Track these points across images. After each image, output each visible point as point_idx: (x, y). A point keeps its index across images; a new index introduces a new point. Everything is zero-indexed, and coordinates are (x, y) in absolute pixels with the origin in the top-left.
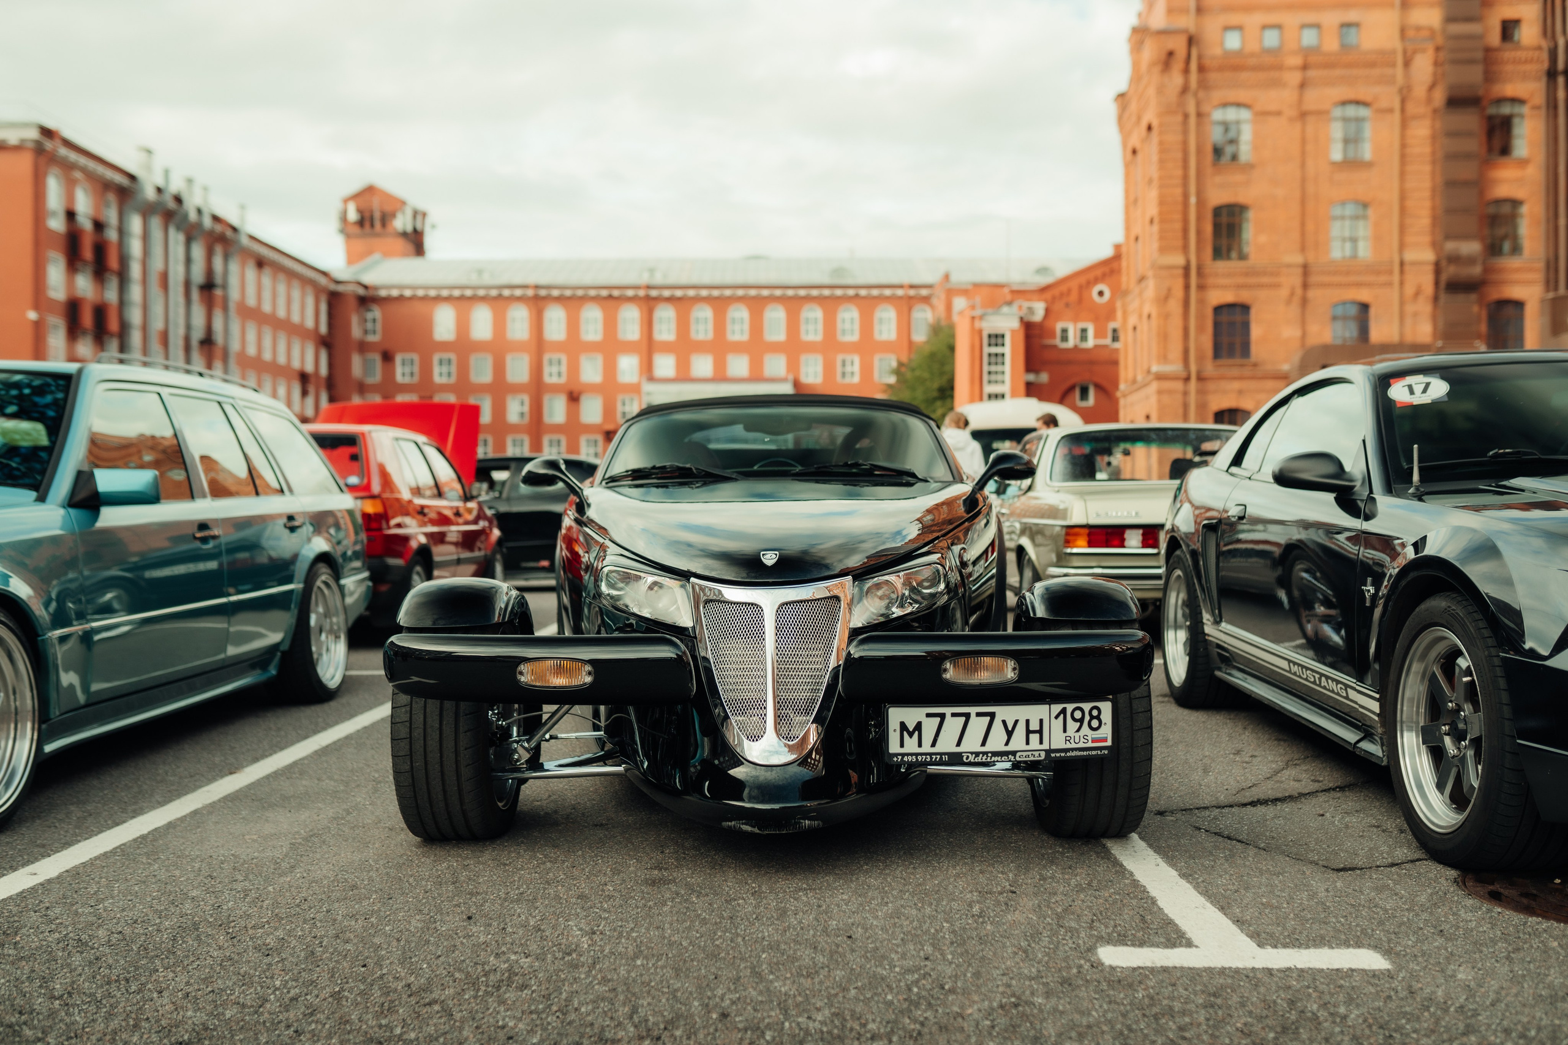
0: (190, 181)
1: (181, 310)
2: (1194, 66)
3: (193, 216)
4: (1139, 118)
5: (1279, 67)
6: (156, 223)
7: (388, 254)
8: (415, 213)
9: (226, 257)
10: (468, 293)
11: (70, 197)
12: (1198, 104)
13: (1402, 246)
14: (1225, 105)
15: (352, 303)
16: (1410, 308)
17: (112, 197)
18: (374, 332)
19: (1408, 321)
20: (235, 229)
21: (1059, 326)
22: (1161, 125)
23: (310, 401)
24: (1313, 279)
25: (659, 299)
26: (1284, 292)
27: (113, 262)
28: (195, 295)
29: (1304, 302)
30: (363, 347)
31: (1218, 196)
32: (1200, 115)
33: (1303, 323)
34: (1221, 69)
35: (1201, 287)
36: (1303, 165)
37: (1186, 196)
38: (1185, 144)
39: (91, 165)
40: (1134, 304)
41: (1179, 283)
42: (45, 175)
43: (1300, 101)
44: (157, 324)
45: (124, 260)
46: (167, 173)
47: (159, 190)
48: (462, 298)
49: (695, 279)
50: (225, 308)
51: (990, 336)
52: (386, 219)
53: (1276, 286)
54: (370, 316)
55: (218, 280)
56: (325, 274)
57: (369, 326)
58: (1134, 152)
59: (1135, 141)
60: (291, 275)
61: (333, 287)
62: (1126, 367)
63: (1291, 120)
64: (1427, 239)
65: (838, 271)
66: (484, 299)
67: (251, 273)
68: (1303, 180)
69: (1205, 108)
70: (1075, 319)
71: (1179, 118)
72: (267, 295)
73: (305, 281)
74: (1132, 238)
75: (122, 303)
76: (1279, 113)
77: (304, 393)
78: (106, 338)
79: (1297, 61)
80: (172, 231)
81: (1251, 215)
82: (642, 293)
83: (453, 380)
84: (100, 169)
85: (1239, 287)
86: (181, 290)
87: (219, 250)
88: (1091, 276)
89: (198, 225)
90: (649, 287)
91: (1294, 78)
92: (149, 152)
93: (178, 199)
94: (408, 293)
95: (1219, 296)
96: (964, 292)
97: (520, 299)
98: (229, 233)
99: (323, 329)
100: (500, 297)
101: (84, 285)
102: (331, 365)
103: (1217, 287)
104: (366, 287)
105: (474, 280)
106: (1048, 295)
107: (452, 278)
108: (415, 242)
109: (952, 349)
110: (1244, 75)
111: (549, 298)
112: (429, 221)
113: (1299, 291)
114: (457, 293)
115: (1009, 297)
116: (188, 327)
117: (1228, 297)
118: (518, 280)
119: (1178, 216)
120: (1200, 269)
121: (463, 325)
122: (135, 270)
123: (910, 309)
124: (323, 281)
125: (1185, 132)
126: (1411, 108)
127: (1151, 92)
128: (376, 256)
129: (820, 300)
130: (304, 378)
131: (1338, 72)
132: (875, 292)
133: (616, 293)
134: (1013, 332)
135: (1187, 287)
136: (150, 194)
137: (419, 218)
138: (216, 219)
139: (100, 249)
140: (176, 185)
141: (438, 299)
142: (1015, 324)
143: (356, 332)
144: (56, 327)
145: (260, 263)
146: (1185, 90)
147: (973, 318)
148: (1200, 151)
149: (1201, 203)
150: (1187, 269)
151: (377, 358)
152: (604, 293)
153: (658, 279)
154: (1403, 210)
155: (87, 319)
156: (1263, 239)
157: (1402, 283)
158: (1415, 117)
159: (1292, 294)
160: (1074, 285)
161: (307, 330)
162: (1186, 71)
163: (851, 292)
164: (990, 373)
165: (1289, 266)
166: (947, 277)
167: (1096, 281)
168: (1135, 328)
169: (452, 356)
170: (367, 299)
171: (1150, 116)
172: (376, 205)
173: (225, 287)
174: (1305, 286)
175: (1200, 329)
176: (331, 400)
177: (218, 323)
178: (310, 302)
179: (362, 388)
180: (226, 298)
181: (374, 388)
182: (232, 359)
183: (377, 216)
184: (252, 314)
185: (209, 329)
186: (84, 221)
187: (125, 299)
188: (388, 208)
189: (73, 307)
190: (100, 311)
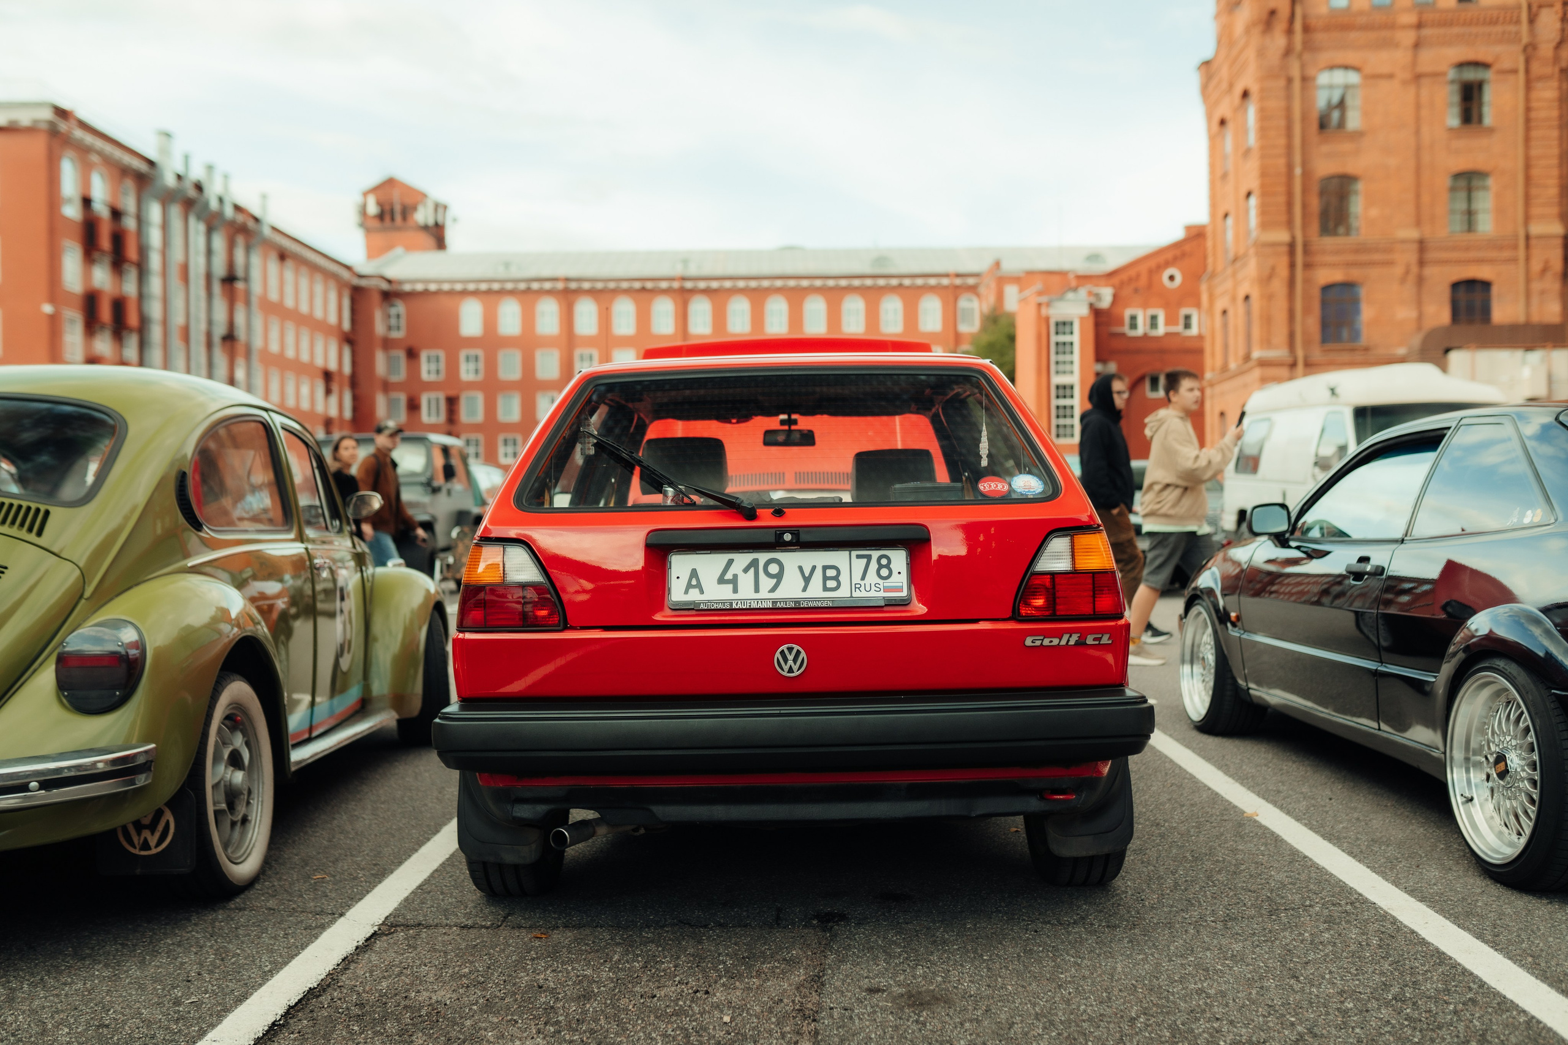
0: (210, 168)
1: (203, 304)
2: (1298, 26)
3: (214, 205)
4: (1231, 86)
5: (1391, 26)
6: (175, 211)
7: (410, 248)
8: (437, 206)
9: (248, 249)
10: (496, 286)
11: (86, 183)
12: (1303, 67)
13: (1527, 219)
14: (1332, 67)
15: (376, 298)
16: (1536, 286)
17: (129, 184)
18: (398, 328)
19: (1535, 301)
20: (257, 220)
21: (1128, 313)
22: (1262, 90)
23: (333, 400)
24: (1430, 255)
25: (693, 291)
26: (1399, 270)
27: (132, 253)
28: (217, 288)
29: (1420, 281)
30: (387, 344)
31: (1325, 166)
32: (1305, 79)
33: (1419, 303)
34: (1327, 28)
35: (1308, 266)
36: (1417, 132)
37: (1290, 167)
38: (1288, 110)
39: (108, 148)
40: (1224, 286)
41: (1283, 263)
42: (60, 158)
43: (1414, 63)
44: (178, 319)
45: (143, 251)
46: (187, 158)
47: (179, 177)
48: (489, 292)
49: (731, 270)
50: (248, 303)
51: (1057, 324)
52: (407, 211)
53: (1390, 263)
54: (393, 311)
55: (240, 272)
56: (348, 268)
57: (393, 322)
58: (1223, 122)
59: (1224, 109)
60: (314, 268)
61: (356, 281)
62: (1213, 354)
63: (1404, 83)
64: (1555, 210)
65: (881, 260)
66: (512, 293)
67: (273, 266)
68: (1418, 149)
69: (1311, 72)
70: (1145, 306)
71: (1282, 83)
72: (289, 289)
73: (328, 275)
74: (1221, 214)
75: (141, 296)
76: (1390, 76)
77: (328, 392)
78: (124, 333)
79: (1410, 18)
80: (192, 220)
81: (1360, 186)
82: (676, 285)
83: (480, 377)
84: (118, 154)
85: (1349, 265)
86: (202, 282)
87: (240, 240)
88: (1161, 259)
89: (219, 215)
90: (684, 279)
91: (1408, 38)
92: (168, 135)
93: (199, 187)
94: (433, 287)
95: (1326, 275)
96: (1016, 280)
97: (549, 292)
98: (251, 224)
99: (347, 325)
100: (528, 291)
101: (102, 277)
102: (354, 363)
103: (1325, 265)
104: (389, 281)
105: (501, 273)
106: (1116, 280)
107: (478, 272)
108: (437, 235)
109: (1012, 339)
110: (1353, 35)
111: (579, 292)
112: (450, 214)
113: (1415, 269)
114: (484, 287)
115: (1074, 283)
116: (210, 322)
117: (1337, 276)
118: (546, 272)
119: (1281, 189)
120: (1306, 246)
121: (490, 321)
122: (155, 261)
123: (956, 299)
124: (346, 275)
125: (1289, 97)
126: (1536, 68)
127: (1251, 54)
128: (399, 251)
129: (862, 291)
130: (328, 376)
131: (1456, 30)
132: (919, 282)
133: (649, 285)
134: (1082, 319)
135: (1292, 266)
136: (170, 181)
137: (441, 211)
138: (237, 208)
139: (118, 239)
140: (196, 173)
141: (465, 293)
142: (1084, 311)
143: (380, 328)
144: (72, 321)
145: (283, 256)
146: (1288, 52)
147: (1040, 305)
148: (1304, 118)
149: (1306, 174)
150: (1292, 246)
151: (401, 355)
152: (637, 285)
153: (693, 271)
154: (1528, 179)
155: (106, 313)
156: (1374, 212)
157: (1528, 259)
158: (1540, 78)
159: (1407, 272)
160: (1143, 269)
161: (331, 326)
162: (1290, 31)
163: (894, 282)
164: (1057, 363)
165: (1403, 241)
166: (997, 264)
167: (1167, 264)
168: (1224, 312)
169: (480, 353)
170: (391, 295)
171: (1248, 80)
172: (396, 197)
173: (246, 279)
174: (1422, 263)
175: (1307, 311)
176: (355, 398)
177: (240, 318)
178: (333, 296)
179: (387, 387)
180: (248, 293)
181: (398, 387)
182: (255, 358)
183: (398, 209)
184: (275, 309)
185: (231, 324)
186: (101, 208)
187: (145, 290)
188: (408, 201)
189: (90, 301)
190: (119, 305)
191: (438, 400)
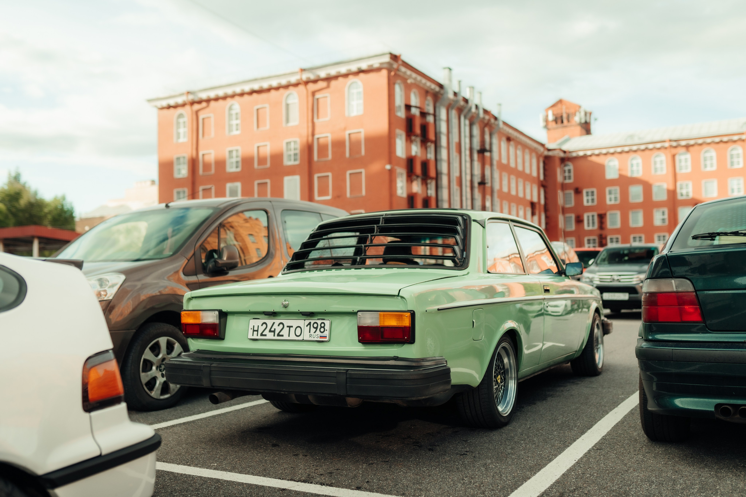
1: (468, 165)
3: (474, 109)
6: (454, 113)
7: (572, 136)
8: (586, 114)
9: (491, 135)
10: (626, 149)
11: (407, 97)
15: (558, 162)
17: (430, 99)
18: (570, 178)
20: (496, 119)
23: (536, 218)
27: (432, 136)
28: (476, 156)
30: (564, 187)
42: (394, 84)
44: (455, 174)
45: (437, 134)
47: (455, 94)
48: (622, 152)
50: (491, 165)
52: (570, 117)
54: (567, 168)
55: (487, 147)
56: (543, 145)
57: (567, 174)
60: (525, 146)
61: (546, 153)
66: (636, 152)
67: (504, 144)
72: (512, 157)
73: (532, 150)
75: (437, 160)
77: (533, 214)
78: (428, 181)
83: (618, 202)
84: (423, 81)
86: (468, 152)
87: (487, 131)
89: (477, 115)
93: (466, 100)
94: (589, 153)
98: (492, 120)
99: (542, 177)
100: (646, 150)
101: (415, 149)
102: (546, 198)
104: (565, 152)
105: (629, 141)
107: (615, 142)
108: (586, 128)
112: (593, 117)
114: (619, 150)
116: (472, 175)
121: (623, 169)
122: (444, 141)
124: (541, 149)
130: (533, 205)
136: (451, 95)
137: (588, 115)
138: (486, 112)
139: (424, 128)
140: (466, 93)
141: (608, 155)
143: (560, 178)
144: (401, 174)
145: (509, 139)
151: (572, 192)
155: (418, 169)
161: (534, 178)
169: (618, 188)
170: (565, 159)
172: (564, 110)
173: (490, 151)
176: (547, 217)
177: (488, 172)
178: (534, 161)
179: (564, 211)
180: (491, 159)
181: (570, 210)
182: (496, 195)
183: (565, 116)
184: (505, 168)
185: (483, 176)
186: (415, 111)
187: (438, 157)
188: (571, 111)
189: (410, 162)
190: (425, 165)
191: (593, 216)
